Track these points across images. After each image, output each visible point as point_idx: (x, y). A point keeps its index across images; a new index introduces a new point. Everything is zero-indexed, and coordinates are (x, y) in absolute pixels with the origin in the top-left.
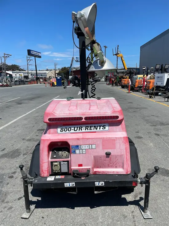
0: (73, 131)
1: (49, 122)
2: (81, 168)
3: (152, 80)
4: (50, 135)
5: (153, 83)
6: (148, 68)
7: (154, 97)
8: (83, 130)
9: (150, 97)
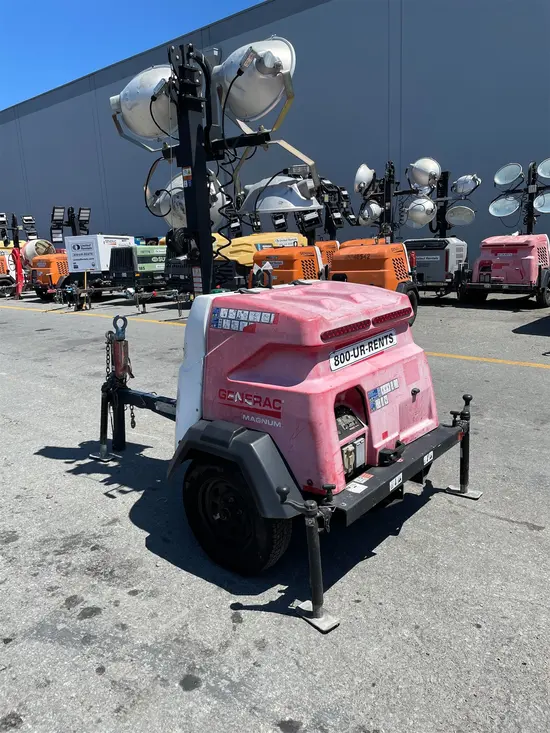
0: (353, 359)
1: (322, 343)
2: (388, 439)
3: (51, 257)
4: (322, 380)
5: (63, 265)
6: (14, 219)
7: (88, 307)
8: (368, 353)
9: (79, 308)
